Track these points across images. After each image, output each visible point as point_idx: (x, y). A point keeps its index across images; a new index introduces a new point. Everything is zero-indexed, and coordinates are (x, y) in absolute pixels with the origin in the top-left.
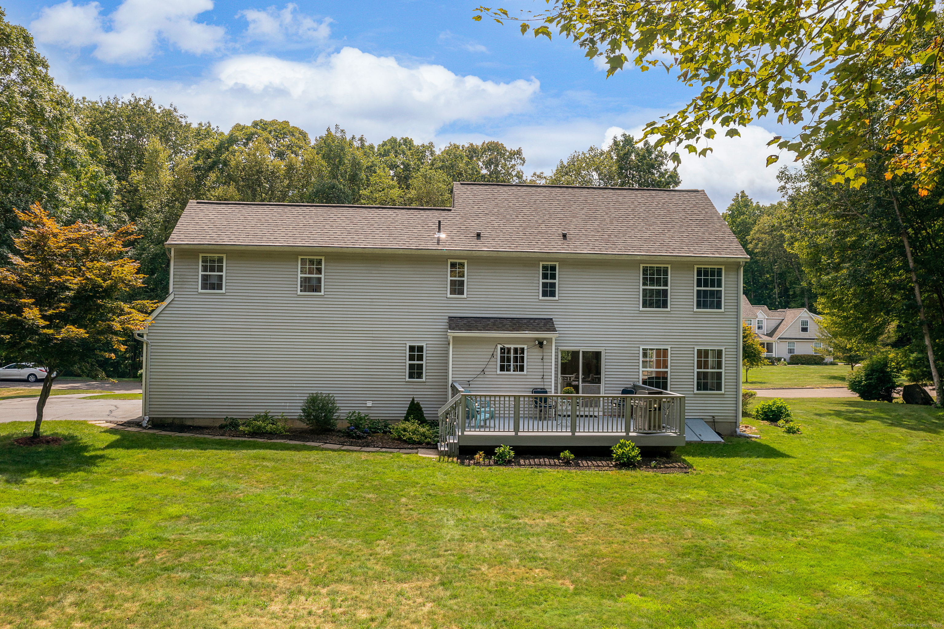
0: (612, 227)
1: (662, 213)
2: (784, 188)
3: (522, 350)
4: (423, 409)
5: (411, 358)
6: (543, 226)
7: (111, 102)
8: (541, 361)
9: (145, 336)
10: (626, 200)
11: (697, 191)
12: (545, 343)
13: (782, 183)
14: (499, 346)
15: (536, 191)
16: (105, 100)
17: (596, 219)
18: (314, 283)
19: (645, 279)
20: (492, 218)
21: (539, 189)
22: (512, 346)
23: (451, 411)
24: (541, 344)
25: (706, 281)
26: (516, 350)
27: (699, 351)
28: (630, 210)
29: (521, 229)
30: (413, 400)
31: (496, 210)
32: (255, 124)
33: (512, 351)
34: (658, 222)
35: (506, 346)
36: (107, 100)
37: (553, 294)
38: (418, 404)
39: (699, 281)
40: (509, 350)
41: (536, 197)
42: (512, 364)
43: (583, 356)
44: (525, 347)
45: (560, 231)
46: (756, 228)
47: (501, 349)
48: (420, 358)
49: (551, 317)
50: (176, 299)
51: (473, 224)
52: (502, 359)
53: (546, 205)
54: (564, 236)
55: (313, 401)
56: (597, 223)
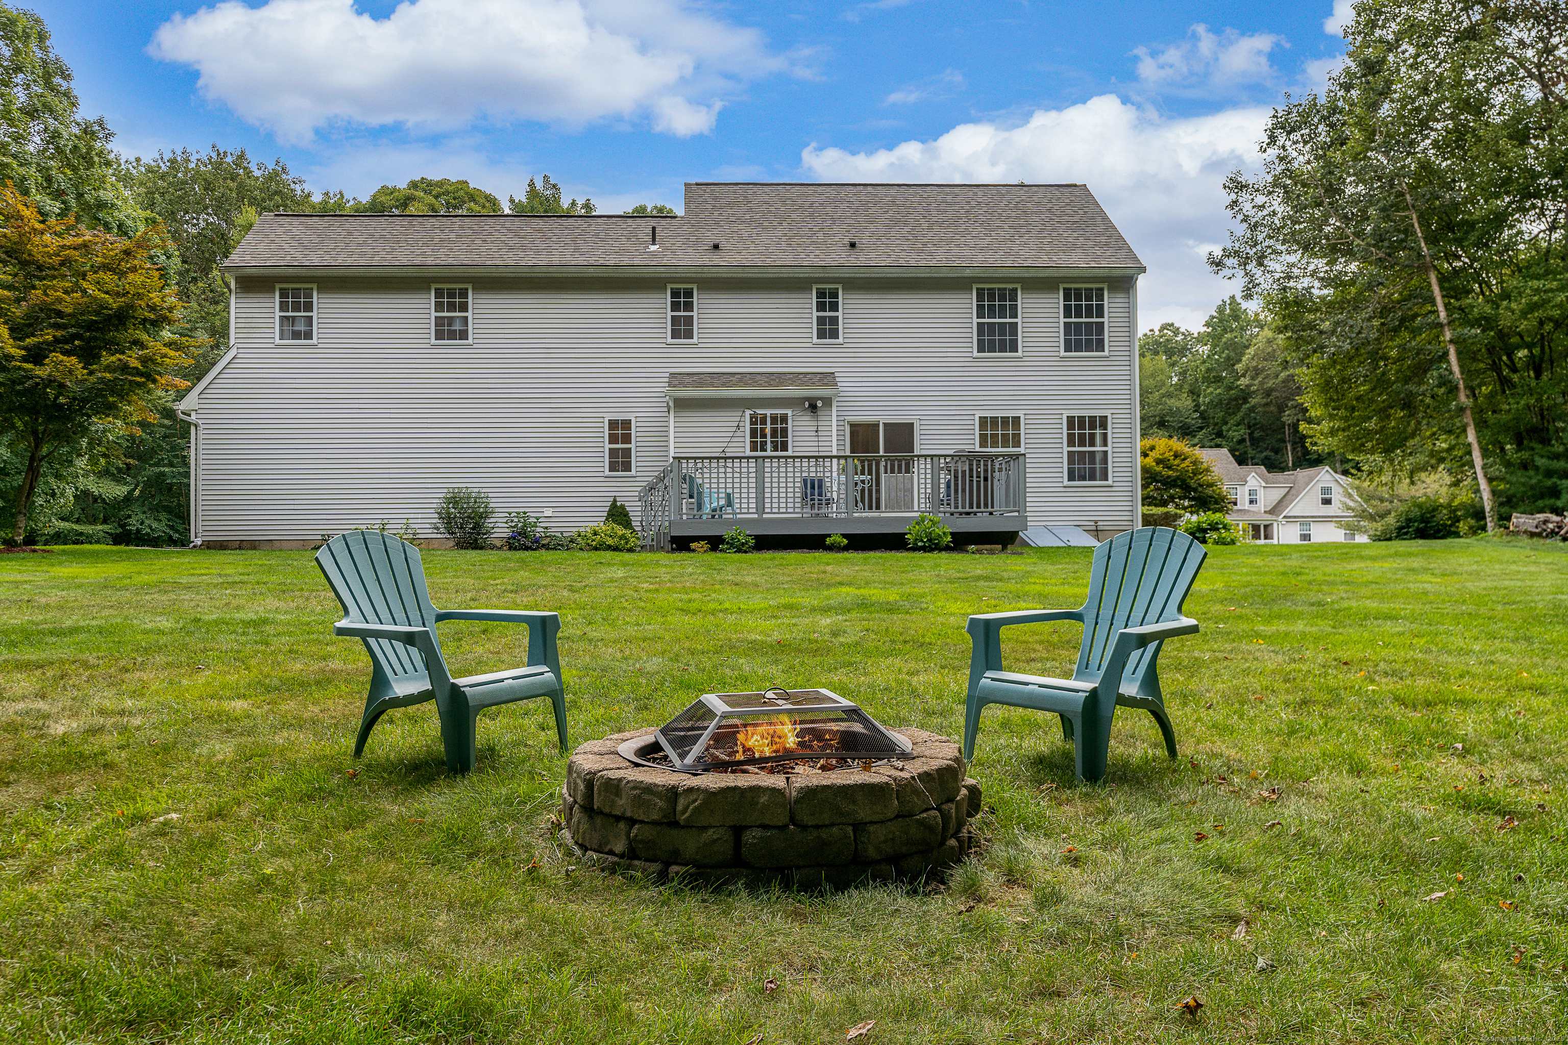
0: (931, 234)
1: (1014, 214)
2: (1235, 202)
3: (784, 419)
4: (631, 514)
5: (613, 439)
6: (820, 235)
7: (179, 159)
8: (814, 434)
9: (193, 414)
10: (958, 199)
11: (1075, 186)
12: (819, 403)
13: (1233, 196)
14: (748, 413)
15: (815, 192)
16: (168, 156)
17: (906, 225)
18: (457, 327)
19: (980, 308)
20: (740, 227)
21: (821, 188)
22: (769, 412)
23: (657, 484)
24: (813, 408)
25: (1078, 308)
26: (774, 419)
27: (1071, 420)
28: (962, 211)
29: (784, 239)
30: (615, 501)
31: (747, 217)
32: (414, 185)
33: (769, 420)
34: (1006, 226)
35: (759, 411)
36: (171, 155)
37: (834, 334)
38: (623, 507)
39: (1067, 309)
40: (764, 421)
41: (813, 199)
42: (769, 439)
43: (885, 430)
44: (789, 412)
45: (846, 241)
46: (1251, 351)
47: (751, 417)
48: (627, 439)
49: (832, 370)
50: (240, 356)
51: (709, 234)
52: (753, 433)
53: (829, 209)
54: (853, 245)
55: (454, 500)
56: (906, 229)
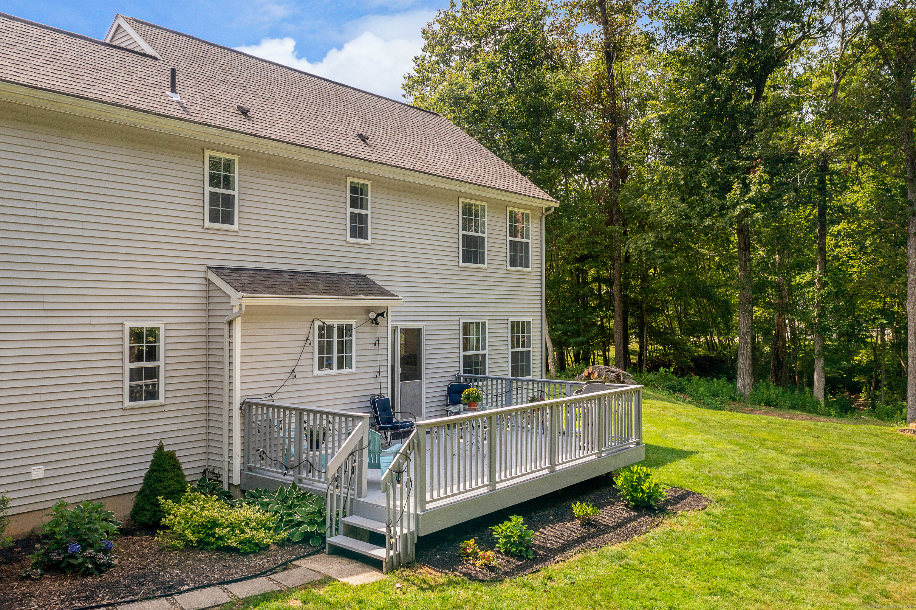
0: (404, 140)
1: (433, 133)
3: (349, 331)
5: (135, 356)
14: (317, 323)
22: (335, 323)
25: (516, 229)
26: (340, 330)
27: (512, 325)
28: (398, 121)
29: (297, 117)
30: (161, 448)
31: (231, 79)
33: (335, 332)
35: (328, 322)
38: (171, 456)
39: (511, 229)
40: (330, 328)
42: (335, 355)
44: (354, 324)
47: (321, 328)
48: (154, 354)
49: (363, 273)
52: (321, 347)
54: (364, 140)
